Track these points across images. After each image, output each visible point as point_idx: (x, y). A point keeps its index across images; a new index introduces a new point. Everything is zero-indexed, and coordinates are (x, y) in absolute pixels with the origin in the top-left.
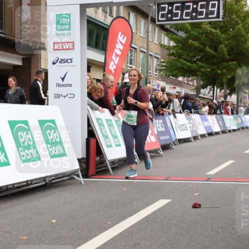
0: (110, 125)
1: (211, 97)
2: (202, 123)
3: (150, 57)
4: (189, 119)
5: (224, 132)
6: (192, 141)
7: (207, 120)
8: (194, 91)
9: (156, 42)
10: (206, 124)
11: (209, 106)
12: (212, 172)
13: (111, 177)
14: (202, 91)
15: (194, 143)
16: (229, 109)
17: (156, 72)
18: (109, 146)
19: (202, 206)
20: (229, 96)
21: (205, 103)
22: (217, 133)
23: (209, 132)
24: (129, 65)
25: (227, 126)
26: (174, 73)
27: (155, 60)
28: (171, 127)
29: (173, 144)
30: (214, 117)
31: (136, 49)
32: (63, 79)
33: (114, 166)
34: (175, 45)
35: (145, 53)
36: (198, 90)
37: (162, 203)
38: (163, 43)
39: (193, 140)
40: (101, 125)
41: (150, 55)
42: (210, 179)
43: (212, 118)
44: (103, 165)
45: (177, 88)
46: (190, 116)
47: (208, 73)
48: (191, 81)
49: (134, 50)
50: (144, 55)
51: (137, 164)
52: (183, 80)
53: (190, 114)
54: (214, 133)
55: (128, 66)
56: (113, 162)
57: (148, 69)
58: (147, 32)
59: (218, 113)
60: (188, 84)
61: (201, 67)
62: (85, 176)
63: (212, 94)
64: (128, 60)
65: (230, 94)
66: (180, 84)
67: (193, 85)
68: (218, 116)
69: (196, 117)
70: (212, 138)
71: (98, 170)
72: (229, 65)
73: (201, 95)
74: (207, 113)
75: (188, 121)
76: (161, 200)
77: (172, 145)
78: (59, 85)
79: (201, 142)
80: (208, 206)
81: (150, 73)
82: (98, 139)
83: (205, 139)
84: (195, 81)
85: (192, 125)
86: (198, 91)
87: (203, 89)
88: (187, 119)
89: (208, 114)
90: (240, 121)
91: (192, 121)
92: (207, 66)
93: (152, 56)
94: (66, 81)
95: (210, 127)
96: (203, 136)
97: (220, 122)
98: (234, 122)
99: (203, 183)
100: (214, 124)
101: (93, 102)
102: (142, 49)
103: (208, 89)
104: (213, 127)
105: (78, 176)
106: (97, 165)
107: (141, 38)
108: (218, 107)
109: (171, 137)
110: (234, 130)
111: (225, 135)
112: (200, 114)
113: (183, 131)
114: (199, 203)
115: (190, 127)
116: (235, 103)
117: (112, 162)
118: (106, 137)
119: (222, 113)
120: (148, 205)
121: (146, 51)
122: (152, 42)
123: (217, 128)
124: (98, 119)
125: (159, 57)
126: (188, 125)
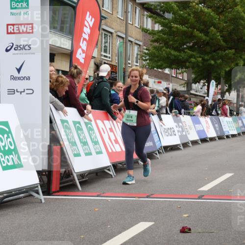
0: (79, 129)
1: (205, 93)
2: (193, 127)
3: (129, 44)
4: (178, 121)
5: (220, 138)
6: (181, 149)
7: (199, 123)
8: (184, 87)
9: (137, 25)
10: (199, 127)
11: (203, 106)
12: (206, 188)
13: (79, 193)
14: (194, 86)
15: (183, 152)
16: (227, 109)
17: (137, 62)
18: (77, 155)
19: (192, 231)
20: (227, 93)
21: (198, 101)
22: (212, 139)
23: (203, 137)
24: (103, 54)
25: (224, 130)
26: (159, 64)
27: (136, 48)
28: (155, 131)
29: (157, 152)
30: (208, 119)
31: (111, 33)
32: (19, 70)
33: (84, 180)
34: (161, 28)
35: (123, 38)
36: (188, 85)
37: (142, 226)
38: (145, 26)
39: (182, 147)
40: (67, 128)
41: (130, 41)
42: (203, 196)
43: (206, 121)
44: (70, 179)
45: (162, 82)
46: (179, 118)
47: (201, 65)
48: (180, 73)
49: (109, 34)
50: (122, 40)
51: (112, 177)
52: (171, 73)
53: (179, 115)
54: (208, 139)
55: (101, 55)
56: (82, 175)
57: (127, 58)
58: (126, 12)
59: (213, 114)
60: (176, 77)
62: (47, 192)
63: (206, 91)
64: (101, 47)
65: (229, 91)
66: (167, 78)
67: (183, 79)
68: (213, 118)
69: (186, 119)
70: (206, 145)
71: (62, 185)
72: (226, 55)
73: (192, 92)
74: (199, 115)
75: (176, 124)
76: (141, 223)
77: (156, 154)
78: (13, 78)
79: (192, 150)
80: (200, 230)
81: (129, 64)
82: (63, 146)
83: (197, 146)
84: (185, 75)
85: (180, 129)
86: (189, 87)
87: (195, 83)
88: (175, 122)
89: (201, 115)
90: (241, 125)
91: (180, 124)
92: (198, 56)
93: (131, 42)
94: (23, 73)
95: (203, 131)
96: (194, 143)
97: (216, 125)
98: (234, 125)
99: (194, 201)
100: (208, 128)
101: (57, 100)
102: (119, 34)
103: (202, 84)
104: (208, 132)
105: (38, 193)
106: (62, 178)
107: (118, 20)
108: (214, 107)
109: (154, 143)
110: (233, 136)
111: (222, 142)
112: (191, 116)
113: (170, 137)
114: (189, 227)
115: (178, 131)
116: (235, 101)
117: (80, 175)
118: (73, 144)
119: (218, 114)
120: (125, 228)
121: (124, 36)
122: (132, 25)
123: (211, 133)
124: (63, 121)
125: (141, 43)
126: (176, 129)
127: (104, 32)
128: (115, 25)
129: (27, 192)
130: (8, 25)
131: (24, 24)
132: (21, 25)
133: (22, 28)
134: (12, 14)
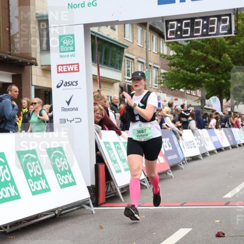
0: (118, 149)
2: (210, 139)
3: (149, 67)
4: (197, 135)
5: (233, 147)
7: (214, 135)
8: (198, 102)
10: (215, 139)
13: (122, 204)
15: (203, 161)
17: (156, 83)
22: (226, 148)
23: (219, 147)
26: (177, 84)
28: (178, 145)
29: (181, 163)
30: (222, 131)
31: (133, 59)
32: (68, 103)
33: (124, 191)
34: (172, 53)
35: (143, 63)
36: (203, 101)
38: (162, 52)
39: (201, 158)
40: (109, 149)
41: (149, 65)
43: (221, 133)
45: (179, 99)
49: (131, 60)
51: (147, 188)
54: (223, 149)
59: (226, 126)
60: (190, 94)
61: (205, 77)
62: (95, 204)
64: (125, 72)
66: (182, 95)
67: (196, 96)
68: (226, 129)
69: (203, 132)
70: (221, 154)
73: (206, 107)
75: (195, 137)
77: (181, 165)
78: (64, 110)
79: (210, 159)
82: (107, 164)
83: (214, 156)
85: (199, 142)
86: (203, 103)
91: (199, 137)
94: (72, 105)
95: (219, 141)
96: (212, 152)
97: (230, 136)
100: (222, 138)
102: (140, 59)
104: (222, 142)
105: (88, 205)
107: (138, 48)
109: (178, 156)
111: (235, 150)
113: (190, 149)
115: (198, 144)
118: (115, 162)
121: (144, 61)
122: (150, 51)
123: (226, 143)
124: (105, 143)
125: (158, 67)
126: (195, 142)
127: (126, 59)
128: (135, 52)
129: (80, 205)
130: (58, 66)
131: (72, 65)
132: (69, 65)
133: (70, 68)
134: (61, 56)
